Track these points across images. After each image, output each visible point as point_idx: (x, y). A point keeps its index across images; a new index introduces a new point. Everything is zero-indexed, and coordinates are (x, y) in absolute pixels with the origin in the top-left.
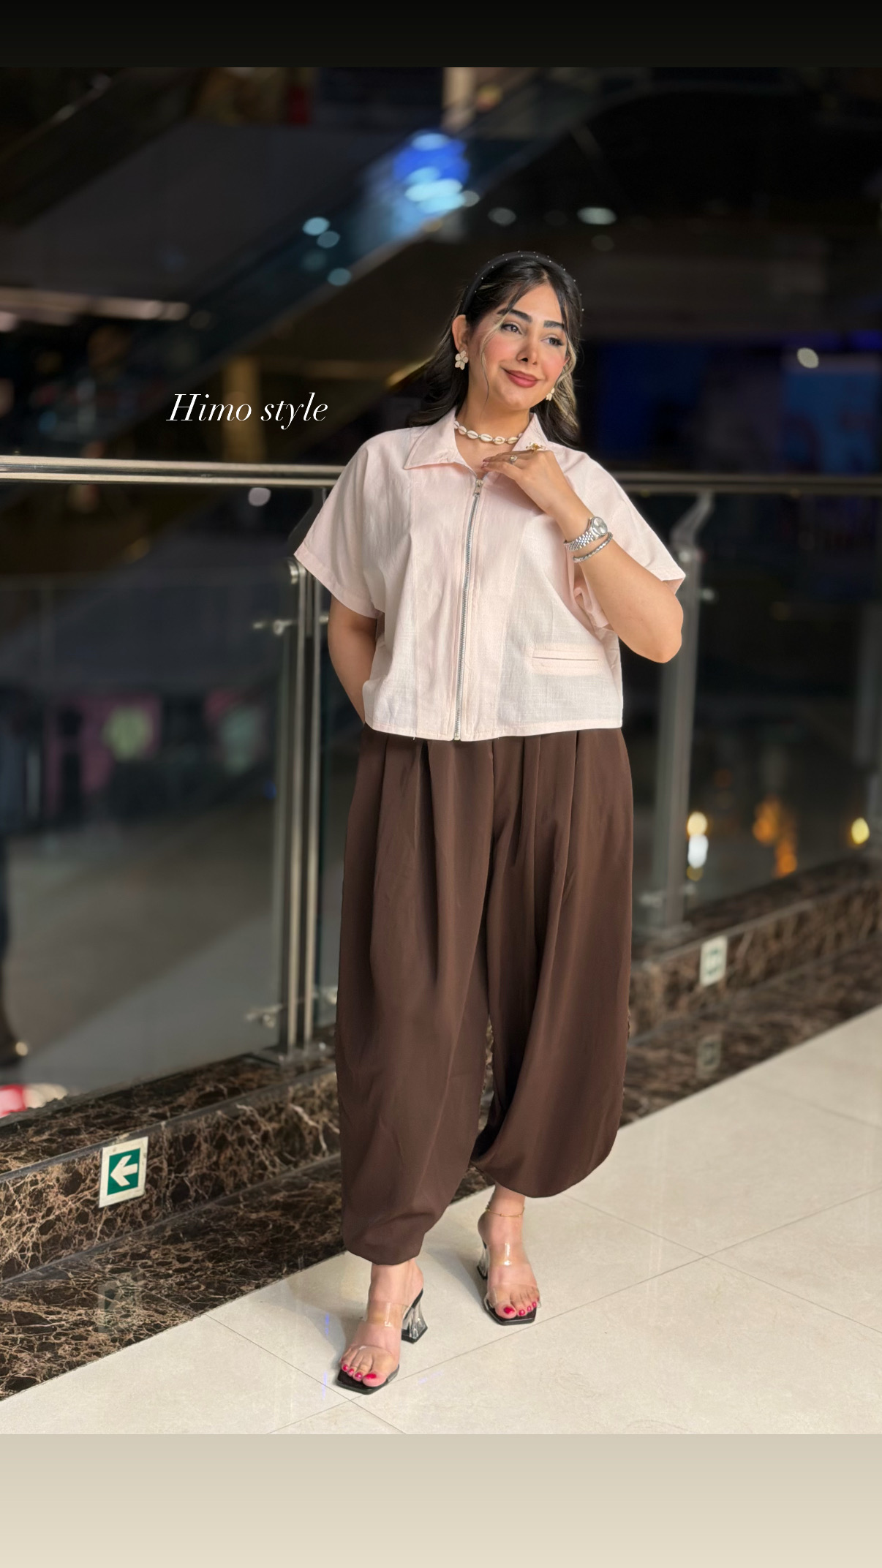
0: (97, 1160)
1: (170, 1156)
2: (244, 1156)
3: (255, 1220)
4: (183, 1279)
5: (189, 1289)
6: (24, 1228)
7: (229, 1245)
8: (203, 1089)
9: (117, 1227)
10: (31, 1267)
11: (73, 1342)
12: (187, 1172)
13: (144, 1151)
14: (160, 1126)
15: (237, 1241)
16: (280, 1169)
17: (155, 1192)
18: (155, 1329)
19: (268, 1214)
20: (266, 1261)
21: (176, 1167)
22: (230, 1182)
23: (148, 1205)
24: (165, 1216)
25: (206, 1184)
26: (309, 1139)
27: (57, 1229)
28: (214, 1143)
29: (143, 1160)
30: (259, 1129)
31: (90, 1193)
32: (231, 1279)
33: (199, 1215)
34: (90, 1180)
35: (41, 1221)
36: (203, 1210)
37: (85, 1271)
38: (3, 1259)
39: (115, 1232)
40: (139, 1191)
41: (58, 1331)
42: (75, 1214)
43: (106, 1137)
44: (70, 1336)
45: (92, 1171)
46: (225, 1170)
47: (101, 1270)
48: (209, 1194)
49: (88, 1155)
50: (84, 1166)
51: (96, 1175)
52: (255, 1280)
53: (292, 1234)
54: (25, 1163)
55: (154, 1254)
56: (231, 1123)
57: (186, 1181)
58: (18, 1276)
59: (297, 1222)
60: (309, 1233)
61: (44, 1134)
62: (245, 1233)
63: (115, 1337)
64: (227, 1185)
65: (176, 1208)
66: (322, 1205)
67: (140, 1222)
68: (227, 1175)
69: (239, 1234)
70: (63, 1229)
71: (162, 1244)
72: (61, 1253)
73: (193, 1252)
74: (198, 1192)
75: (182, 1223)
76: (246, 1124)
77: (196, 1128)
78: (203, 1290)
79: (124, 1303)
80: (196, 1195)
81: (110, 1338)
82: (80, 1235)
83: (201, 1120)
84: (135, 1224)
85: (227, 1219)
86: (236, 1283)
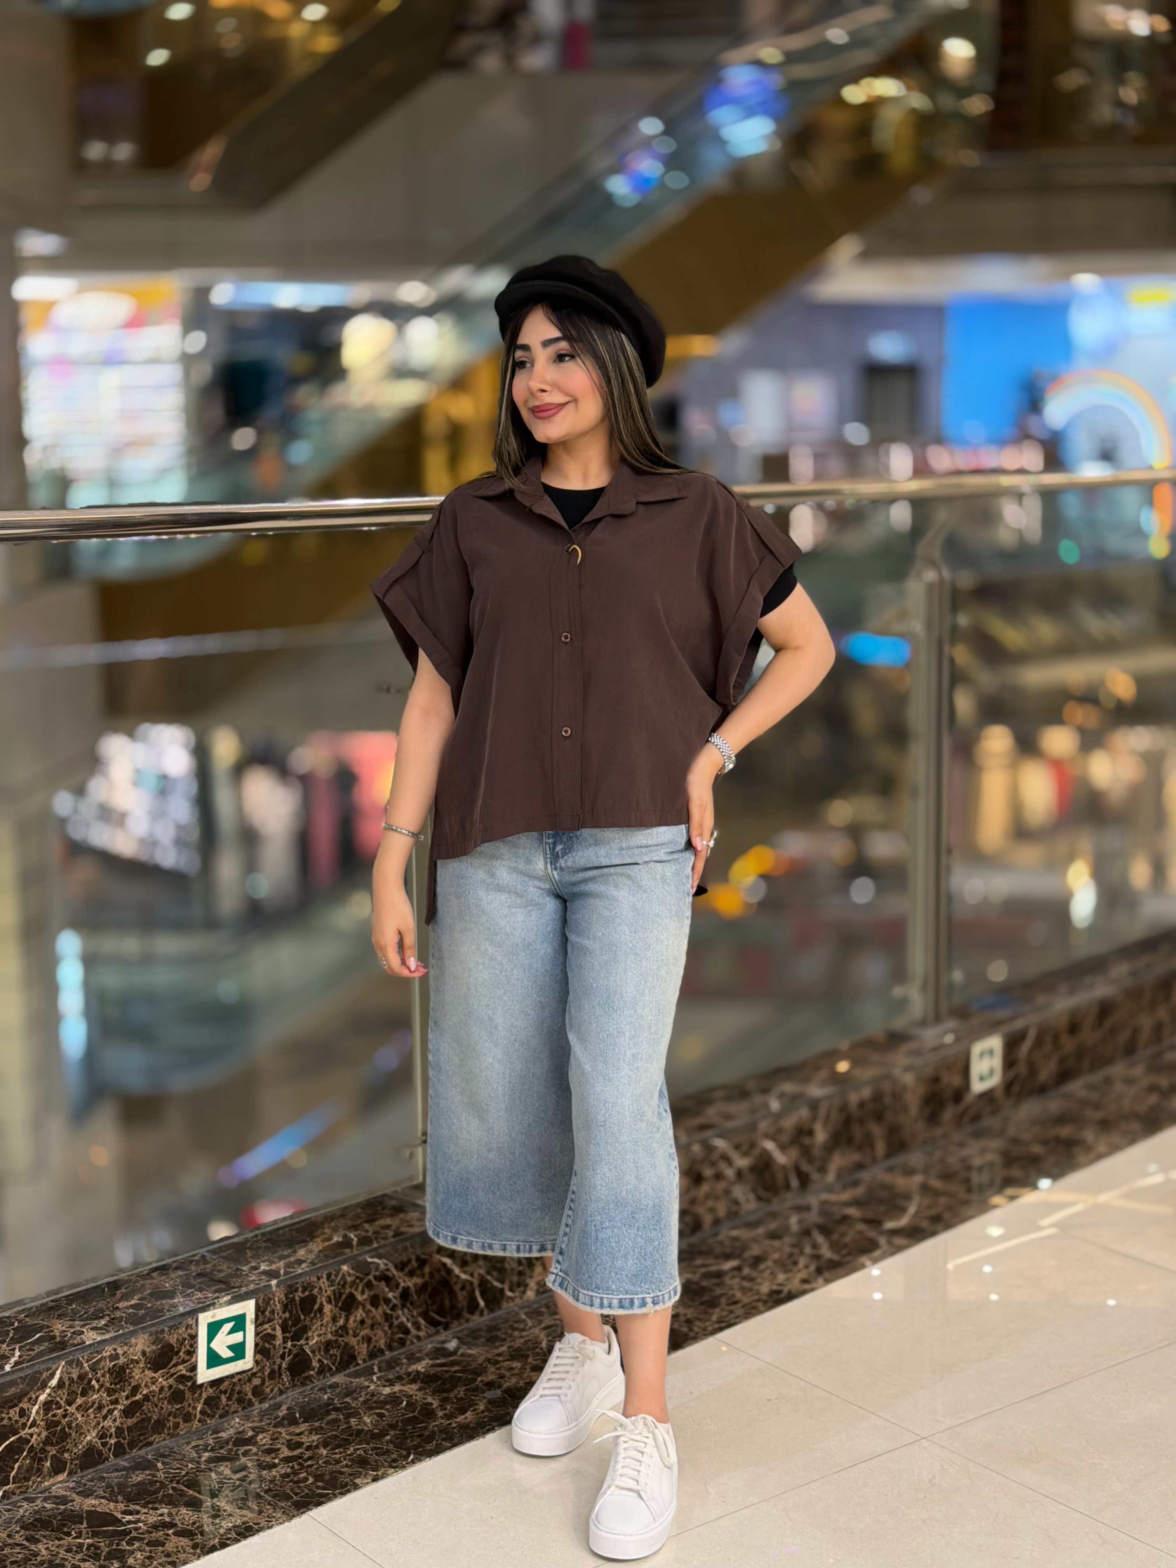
0: (192, 1329)
1: (285, 1321)
2: (379, 1318)
3: (389, 1395)
4: (289, 1470)
5: (295, 1482)
6: (105, 1411)
7: (352, 1427)
8: (330, 1239)
9: (221, 1407)
10: (116, 1456)
11: (147, 1549)
12: (307, 1339)
13: (251, 1315)
14: (270, 1286)
15: (361, 1422)
16: (427, 1332)
17: (268, 1364)
18: (245, 1532)
19: (404, 1388)
20: (392, 1447)
21: (292, 1333)
22: (363, 1350)
23: (260, 1379)
24: (281, 1392)
26: (461, 1296)
27: (146, 1411)
28: (340, 1304)
29: (250, 1328)
30: (398, 1285)
31: (185, 1367)
32: (345, 1470)
33: (323, 1390)
34: (184, 1353)
35: (125, 1402)
36: (329, 1383)
37: (178, 1460)
38: (80, 1447)
39: (219, 1412)
40: (247, 1363)
41: (132, 1535)
42: (167, 1393)
43: (203, 1300)
44: (145, 1542)
45: (187, 1342)
46: (355, 1335)
47: (197, 1459)
48: (337, 1364)
49: (180, 1324)
50: (175, 1336)
51: (191, 1346)
52: (374, 1471)
53: (428, 1413)
54: (104, 1334)
55: (261, 1439)
56: (361, 1280)
57: (307, 1350)
58: (101, 1467)
59: (436, 1397)
60: (447, 1411)
61: (133, 1299)
62: (373, 1412)
63: (197, 1543)
64: (359, 1353)
65: (296, 1382)
66: (470, 1377)
67: (250, 1400)
68: (359, 1341)
69: (365, 1413)
70: (153, 1411)
71: (273, 1427)
72: (152, 1439)
73: (308, 1436)
74: (323, 1363)
75: (301, 1400)
76: (380, 1281)
77: (316, 1287)
78: (311, 1484)
79: (215, 1500)
80: (320, 1366)
81: (190, 1543)
82: (175, 1417)
83: (322, 1277)
84: (243, 1403)
85: (355, 1395)
86: (350, 1475)
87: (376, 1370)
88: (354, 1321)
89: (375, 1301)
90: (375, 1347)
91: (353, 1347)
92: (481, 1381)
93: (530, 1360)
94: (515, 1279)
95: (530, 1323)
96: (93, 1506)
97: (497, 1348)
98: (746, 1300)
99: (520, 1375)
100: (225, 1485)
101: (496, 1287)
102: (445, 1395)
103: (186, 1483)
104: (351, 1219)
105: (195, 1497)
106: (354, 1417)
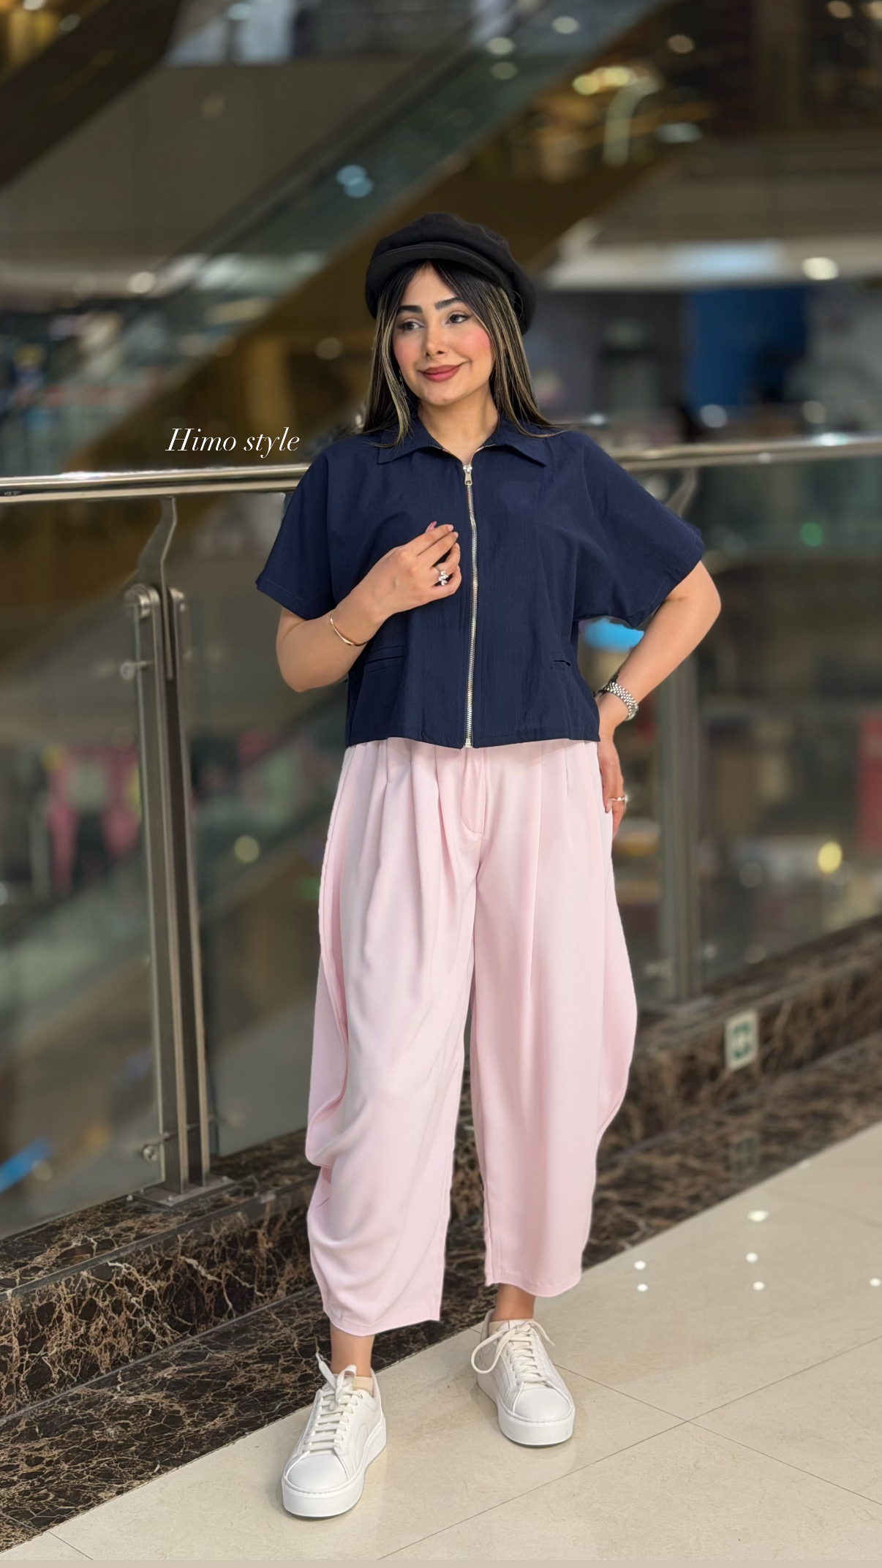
1: (22, 1331)
2: (122, 1325)
3: (134, 1405)
4: (28, 1487)
5: (35, 1499)
7: (95, 1439)
8: (68, 1244)
12: (46, 1350)
14: (5, 1295)
15: (104, 1433)
16: (172, 1337)
17: (4, 1377)
19: (149, 1397)
20: (136, 1458)
32: (88, 1484)
33: (63, 1402)
36: (70, 1395)
46: (97, 1345)
48: (78, 1375)
52: (118, 1483)
53: (175, 1420)
56: (103, 1286)
57: (46, 1362)
59: (183, 1405)
60: (195, 1418)
62: (116, 1423)
64: (101, 1363)
65: (35, 1396)
66: (219, 1381)
68: (101, 1350)
69: (108, 1424)
71: (11, 1443)
73: (48, 1451)
74: (63, 1374)
75: (40, 1414)
76: (122, 1286)
77: (54, 1295)
80: (60, 1378)
83: (61, 1284)
85: (98, 1406)
86: (94, 1489)
87: (120, 1380)
88: (95, 1330)
89: (117, 1307)
90: (119, 1355)
91: (95, 1356)
92: (230, 1386)
93: (281, 1361)
94: (264, 1278)
95: (281, 1323)
97: (246, 1350)
99: (270, 1378)
101: (245, 1286)
102: (193, 1401)
104: (91, 1223)
106: (96, 1430)
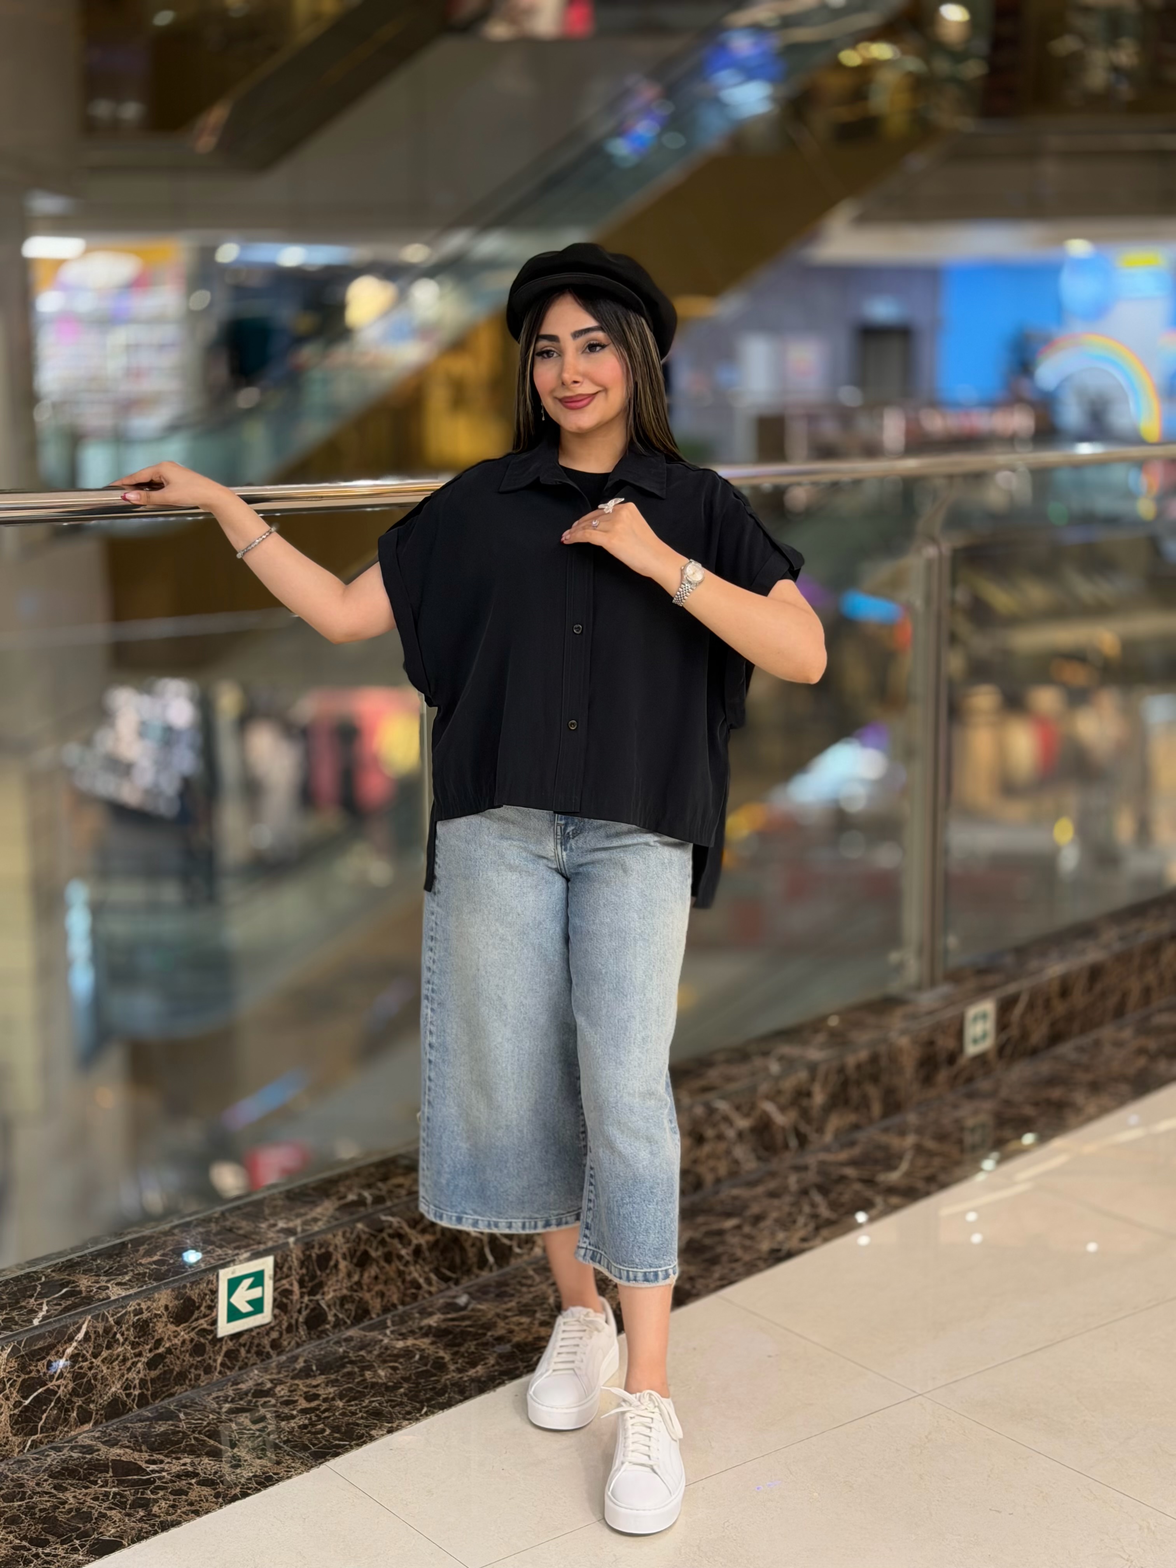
0: (212, 1284)
1: (302, 1277)
2: (393, 1274)
3: (401, 1349)
4: (307, 1422)
5: (313, 1434)
6: (129, 1364)
7: (367, 1380)
8: (344, 1197)
9: (241, 1359)
10: (139, 1406)
11: (172, 1497)
12: (323, 1294)
13: (269, 1271)
14: (287, 1244)
15: (376, 1375)
16: (438, 1287)
17: (285, 1318)
18: (265, 1481)
19: (417, 1342)
20: (405, 1400)
21: (309, 1289)
22: (376, 1304)
23: (277, 1333)
24: (298, 1345)
25: (346, 1307)
26: (472, 1253)
27: (168, 1363)
28: (355, 1260)
29: (269, 1283)
30: (410, 1243)
31: (206, 1321)
32: (360, 1422)
33: (338, 1343)
34: (205, 1307)
35: (148, 1355)
36: (344, 1336)
37: (199, 1411)
38: (105, 1398)
39: (239, 1364)
40: (266, 1317)
41: (156, 1484)
42: (189, 1346)
43: (223, 1257)
44: (169, 1490)
45: (208, 1297)
46: (369, 1290)
47: (218, 1410)
48: (352, 1318)
49: (201, 1279)
50: (197, 1291)
51: (212, 1301)
52: (389, 1423)
53: (440, 1366)
54: (128, 1289)
55: (280, 1392)
56: (375, 1237)
57: (323, 1305)
58: (123, 1417)
59: (448, 1351)
60: (459, 1365)
61: (155, 1254)
62: (387, 1365)
63: (219, 1492)
64: (373, 1307)
65: (312, 1336)
66: (480, 1331)
67: (268, 1353)
68: (373, 1296)
69: (379, 1366)
70: (176, 1364)
71: (291, 1379)
72: (174, 1390)
73: (324, 1388)
74: (338, 1317)
75: (317, 1353)
76: (393, 1238)
77: (332, 1245)
78: (328, 1435)
79: (236, 1450)
80: (336, 1320)
81: (213, 1492)
82: (196, 1369)
83: (338, 1234)
84: (262, 1355)
85: (369, 1349)
86: (366, 1426)
87: (389, 1323)
88: (369, 1277)
89: (388, 1258)
90: (388, 1301)
91: (367, 1302)
92: (492, 1336)
93: (538, 1315)
95: (538, 1279)
96: (118, 1456)
97: (506, 1303)
98: (747, 1257)
99: (528, 1330)
100: (245, 1436)
101: (506, 1243)
102: (456, 1349)
103: (207, 1433)
104: (366, 1178)
105: (216, 1447)
106: (368, 1370)
